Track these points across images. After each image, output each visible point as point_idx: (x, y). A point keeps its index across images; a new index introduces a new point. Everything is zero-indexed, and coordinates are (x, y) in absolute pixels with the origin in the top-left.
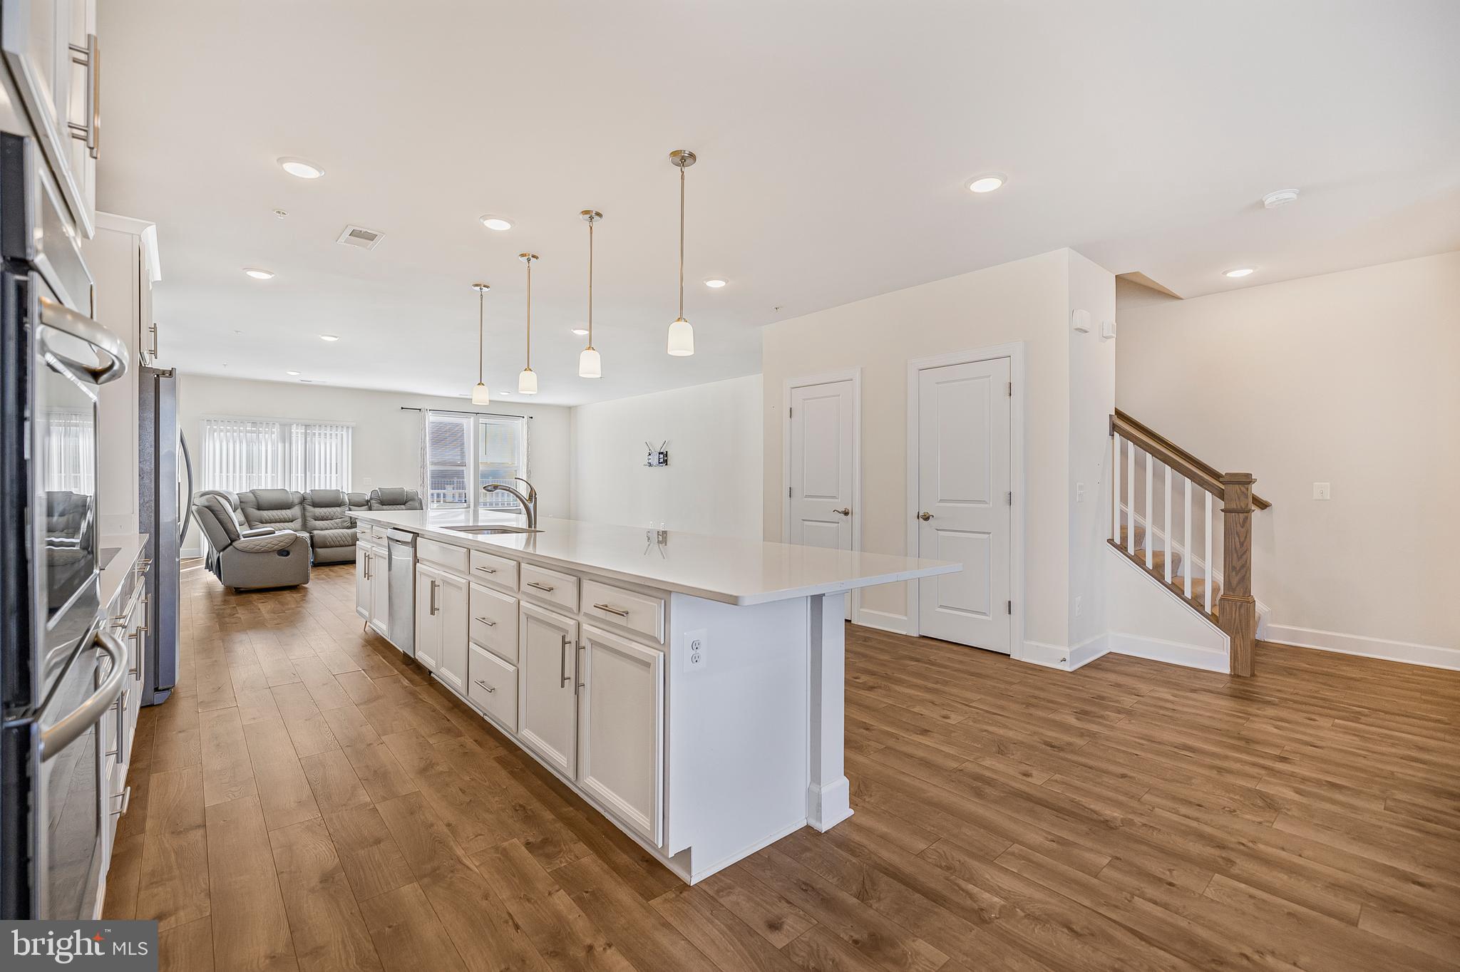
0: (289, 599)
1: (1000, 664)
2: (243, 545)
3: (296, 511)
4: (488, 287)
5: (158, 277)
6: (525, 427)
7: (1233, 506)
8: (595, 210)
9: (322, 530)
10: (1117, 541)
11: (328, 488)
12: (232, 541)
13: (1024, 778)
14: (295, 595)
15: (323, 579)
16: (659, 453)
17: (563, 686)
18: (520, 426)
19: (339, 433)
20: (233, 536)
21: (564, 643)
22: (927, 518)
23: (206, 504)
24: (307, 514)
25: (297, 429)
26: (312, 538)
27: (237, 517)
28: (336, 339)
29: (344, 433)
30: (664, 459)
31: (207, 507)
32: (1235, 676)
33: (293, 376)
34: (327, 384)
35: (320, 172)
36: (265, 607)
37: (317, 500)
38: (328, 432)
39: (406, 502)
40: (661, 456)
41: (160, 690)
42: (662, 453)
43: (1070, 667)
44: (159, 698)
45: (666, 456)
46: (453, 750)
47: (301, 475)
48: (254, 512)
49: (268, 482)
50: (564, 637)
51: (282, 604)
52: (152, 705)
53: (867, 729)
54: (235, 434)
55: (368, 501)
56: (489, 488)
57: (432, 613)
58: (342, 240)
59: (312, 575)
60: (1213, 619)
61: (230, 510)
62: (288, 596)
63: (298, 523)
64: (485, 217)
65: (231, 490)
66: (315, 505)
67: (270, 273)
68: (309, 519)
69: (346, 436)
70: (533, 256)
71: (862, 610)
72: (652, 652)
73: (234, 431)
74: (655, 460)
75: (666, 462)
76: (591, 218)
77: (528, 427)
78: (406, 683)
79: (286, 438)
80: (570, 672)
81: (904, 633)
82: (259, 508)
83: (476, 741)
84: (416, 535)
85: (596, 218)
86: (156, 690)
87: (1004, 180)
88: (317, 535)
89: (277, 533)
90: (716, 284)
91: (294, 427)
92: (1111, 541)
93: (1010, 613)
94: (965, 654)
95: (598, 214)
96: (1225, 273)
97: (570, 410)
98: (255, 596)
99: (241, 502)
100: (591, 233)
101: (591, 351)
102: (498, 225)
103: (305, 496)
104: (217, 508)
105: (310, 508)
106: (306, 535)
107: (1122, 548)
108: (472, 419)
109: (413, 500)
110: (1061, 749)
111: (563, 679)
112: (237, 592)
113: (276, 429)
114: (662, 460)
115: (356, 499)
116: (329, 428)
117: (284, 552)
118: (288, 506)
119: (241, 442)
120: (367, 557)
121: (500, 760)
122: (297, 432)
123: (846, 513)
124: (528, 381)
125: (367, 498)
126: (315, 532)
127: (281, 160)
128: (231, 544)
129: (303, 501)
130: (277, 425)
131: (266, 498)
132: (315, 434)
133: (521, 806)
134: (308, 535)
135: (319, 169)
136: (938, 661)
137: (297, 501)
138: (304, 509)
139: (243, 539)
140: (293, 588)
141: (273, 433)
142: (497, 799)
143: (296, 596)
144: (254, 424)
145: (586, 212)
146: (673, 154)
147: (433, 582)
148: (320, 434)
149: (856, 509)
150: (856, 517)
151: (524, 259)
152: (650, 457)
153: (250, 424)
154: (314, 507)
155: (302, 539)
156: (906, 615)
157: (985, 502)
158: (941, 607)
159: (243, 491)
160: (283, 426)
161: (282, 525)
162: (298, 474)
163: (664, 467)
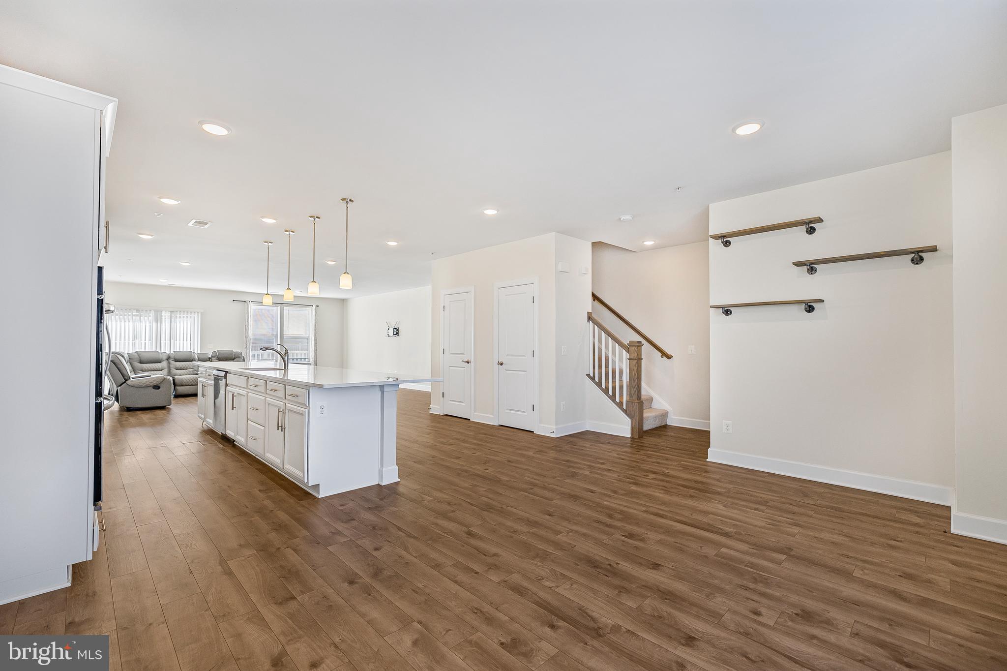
1: (528, 436)
2: (133, 383)
3: (164, 364)
4: (272, 243)
6: (314, 312)
7: (632, 357)
8: (316, 216)
9: (180, 375)
10: (592, 375)
11: (185, 350)
12: (126, 380)
13: (485, 471)
14: (162, 412)
15: (180, 404)
17: (278, 429)
18: (311, 311)
19: (192, 315)
20: (126, 378)
21: (279, 412)
22: (502, 364)
23: (112, 359)
24: (171, 366)
26: (174, 380)
27: (128, 368)
28: (189, 264)
29: (196, 316)
30: (397, 332)
31: (111, 361)
32: (632, 438)
33: (163, 281)
34: (184, 286)
35: (177, 201)
37: (177, 357)
38: (186, 316)
39: (234, 359)
40: (395, 330)
42: (395, 329)
43: (556, 435)
46: (238, 467)
47: (168, 342)
48: (138, 365)
49: (146, 346)
50: (279, 409)
51: (156, 415)
54: (125, 317)
55: (210, 358)
56: (263, 349)
57: (233, 409)
58: (190, 224)
59: (173, 401)
60: (625, 411)
61: (124, 362)
62: (160, 413)
63: (165, 371)
64: (262, 217)
65: (125, 351)
66: (176, 360)
67: (152, 236)
68: (171, 369)
69: (197, 318)
71: (475, 413)
72: (304, 410)
73: (125, 315)
74: (391, 332)
75: (397, 334)
76: (314, 219)
77: (316, 312)
78: (220, 446)
79: (158, 319)
80: (280, 423)
81: (492, 424)
82: (141, 363)
84: (227, 372)
87: (498, 210)
88: (178, 378)
89: (152, 376)
90: (392, 244)
91: (164, 312)
92: (588, 375)
93: (533, 410)
95: (318, 218)
96: (643, 242)
97: (343, 301)
98: (139, 412)
99: (129, 359)
100: (315, 226)
102: (270, 221)
103: (172, 355)
104: (116, 361)
105: (173, 362)
107: (593, 379)
108: (279, 307)
109: (239, 357)
111: (278, 427)
112: (128, 410)
113: (152, 314)
114: (395, 333)
115: (202, 357)
116: (186, 313)
117: (157, 387)
118: (159, 361)
119: (129, 322)
120: (203, 386)
122: (165, 315)
123: (468, 362)
125: (210, 356)
126: (176, 377)
127: (160, 198)
128: (125, 382)
129: (168, 358)
130: (153, 311)
131: (146, 356)
132: (176, 317)
134: (172, 378)
137: (165, 358)
138: (169, 363)
139: (132, 379)
140: (163, 408)
141: (149, 316)
143: (164, 412)
144: (138, 310)
145: (310, 216)
146: (343, 200)
147: (233, 395)
148: (180, 317)
149: (472, 360)
150: (472, 364)
151: (287, 233)
152: (389, 331)
153: (135, 311)
154: (176, 361)
155: (169, 380)
156: (493, 415)
157: (523, 356)
158: (508, 409)
159: (131, 352)
160: (156, 311)
161: (155, 372)
162: (166, 341)
163: (397, 337)
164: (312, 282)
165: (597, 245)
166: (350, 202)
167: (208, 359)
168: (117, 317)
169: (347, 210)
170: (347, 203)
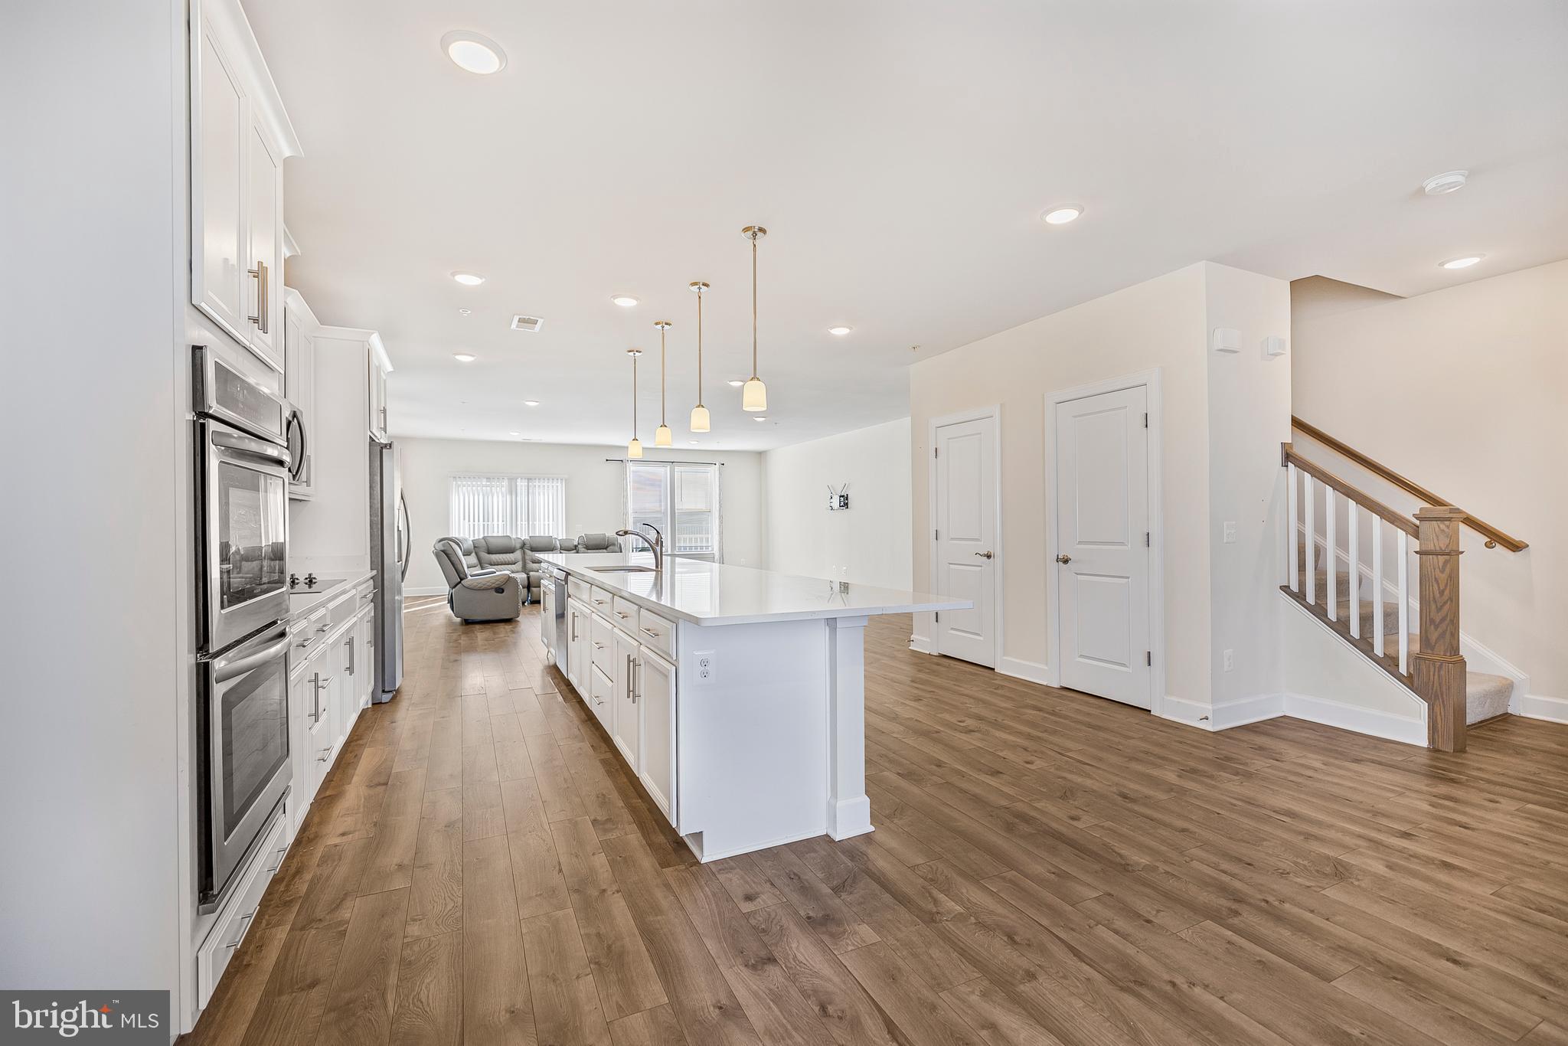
0: (502, 629)
1: (1134, 719)
2: (469, 583)
3: (518, 555)
4: (640, 352)
5: (390, 368)
6: (717, 473)
7: (1431, 547)
8: (702, 281)
9: (537, 571)
10: (1295, 588)
11: (542, 534)
12: (461, 579)
14: (507, 627)
15: (534, 614)
16: (840, 497)
17: (628, 697)
18: (713, 472)
19: (555, 484)
20: (462, 576)
21: (629, 661)
22: (1066, 561)
23: (443, 549)
24: (527, 557)
25: (521, 482)
26: (528, 578)
27: (465, 561)
28: (537, 404)
29: (559, 484)
30: (845, 502)
31: (443, 551)
32: (1434, 750)
33: (515, 436)
34: (543, 441)
35: (481, 278)
36: (481, 635)
37: (534, 545)
38: (546, 484)
39: (607, 547)
40: (842, 499)
41: (387, 692)
42: (843, 496)
43: (1213, 726)
44: (386, 698)
45: (847, 499)
47: (525, 523)
48: (484, 556)
49: (498, 530)
50: (629, 657)
51: (495, 633)
52: (381, 703)
54: (474, 488)
55: (576, 546)
56: (620, 533)
57: (573, 640)
58: (514, 326)
59: (524, 610)
60: (1409, 681)
61: (460, 553)
62: (503, 629)
63: (519, 566)
64: (615, 297)
65: (467, 537)
66: (534, 549)
67: (473, 356)
68: (527, 561)
69: (560, 486)
70: (666, 324)
71: (1005, 658)
73: (473, 486)
74: (836, 503)
75: (846, 505)
76: (699, 288)
77: (720, 474)
78: (560, 698)
79: (512, 491)
81: (1045, 683)
82: (489, 552)
83: (592, 746)
84: (568, 574)
85: (703, 288)
86: (384, 691)
87: (1081, 210)
88: (533, 576)
89: (498, 573)
90: (840, 331)
91: (519, 480)
92: (1286, 589)
93: (1148, 665)
94: (1100, 707)
95: (704, 285)
96: (1442, 264)
98: (478, 627)
99: (475, 547)
100: (700, 302)
101: (701, 409)
102: (626, 303)
103: (526, 542)
104: (450, 552)
105: (528, 552)
106: (521, 577)
107: (1300, 597)
108: (668, 468)
110: (1134, 801)
111: (629, 691)
112: (467, 622)
113: (505, 483)
114: (842, 504)
115: (566, 544)
116: (546, 481)
117: (500, 590)
118: (511, 551)
119: (479, 495)
121: (604, 762)
122: (521, 484)
123: (989, 557)
125: (576, 543)
126: (531, 573)
127: (454, 274)
128: (460, 582)
129: (523, 546)
130: (506, 479)
131: (494, 543)
132: (535, 486)
134: (526, 576)
135: (480, 276)
136: (1064, 712)
137: (518, 546)
138: (524, 553)
139: (470, 578)
140: (507, 621)
141: (503, 486)
143: (508, 627)
144: (488, 479)
145: (694, 284)
146: (746, 230)
147: (574, 613)
148: (539, 486)
149: (997, 551)
150: (998, 561)
151: (659, 327)
152: (832, 500)
153: (485, 479)
154: (532, 551)
155: (515, 580)
156: (1047, 664)
157: (1122, 544)
158: (1081, 656)
159: (476, 537)
160: (510, 480)
161: (502, 566)
162: (522, 523)
163: (845, 511)
164: (698, 406)
165: (1306, 288)
166: (760, 234)
167: (574, 548)
168: (464, 488)
169: (755, 250)
170: (755, 235)
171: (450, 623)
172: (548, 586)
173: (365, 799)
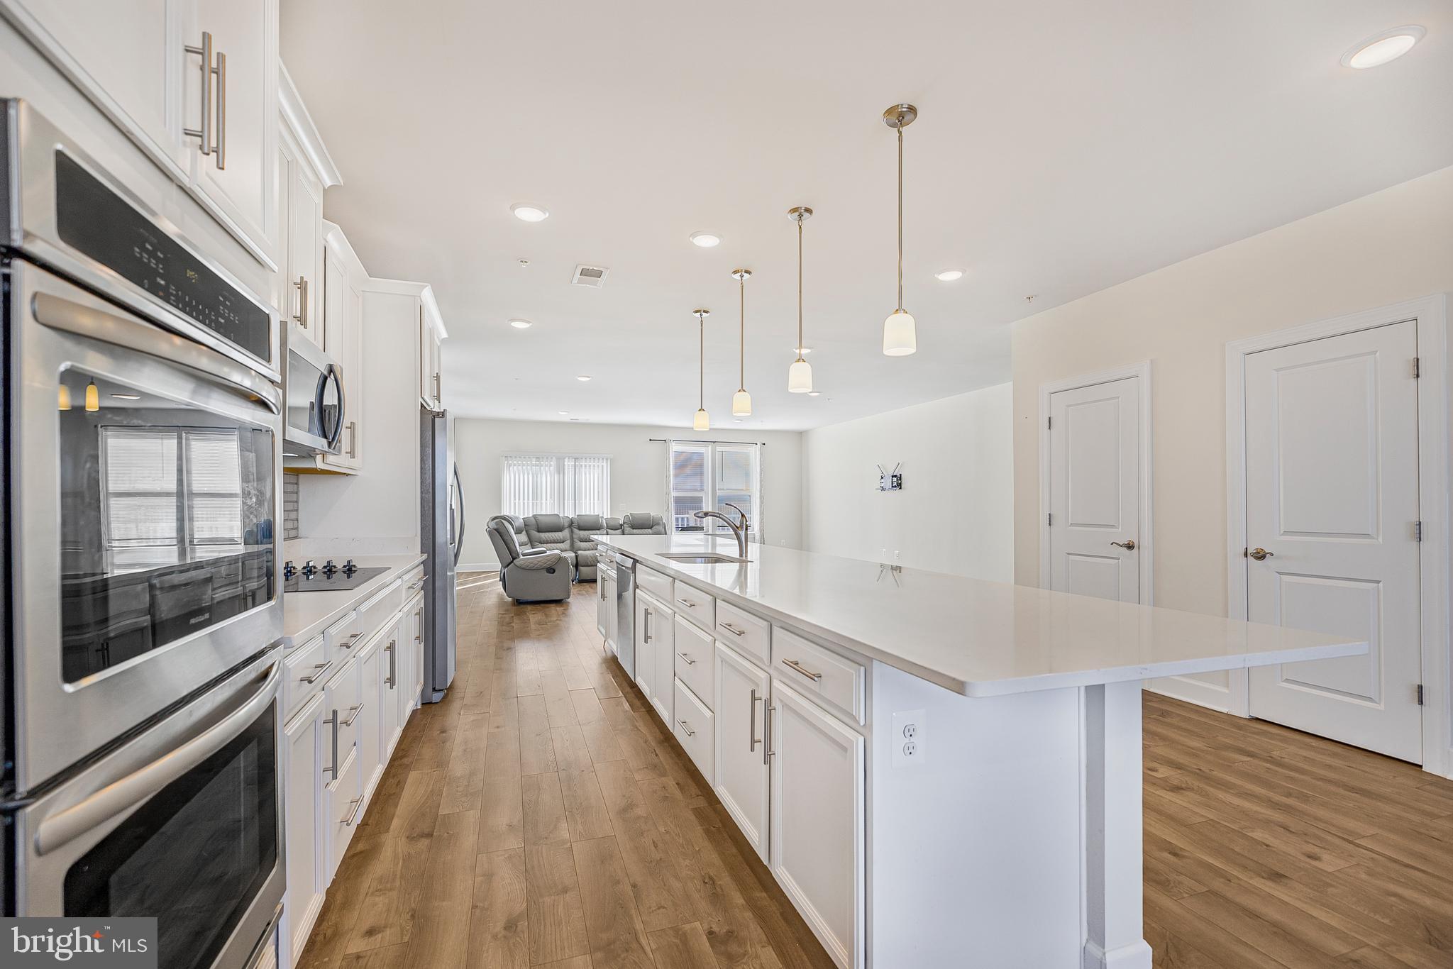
0: (553, 612)
2: (520, 562)
3: (566, 533)
4: (707, 312)
5: (444, 335)
6: (758, 453)
8: (804, 206)
9: (585, 550)
11: (592, 513)
12: (514, 559)
14: (558, 608)
15: (582, 595)
16: (893, 476)
17: (752, 749)
18: (754, 453)
19: (600, 464)
20: (514, 555)
21: (754, 699)
22: (1260, 556)
23: (495, 527)
24: (574, 536)
25: (569, 461)
26: (577, 557)
27: (517, 539)
28: (588, 379)
29: (605, 464)
30: (898, 482)
31: (496, 530)
33: (564, 416)
34: (589, 421)
35: (545, 214)
36: (534, 616)
37: (582, 524)
38: (592, 464)
39: (653, 527)
40: (895, 479)
41: (437, 691)
42: (896, 476)
44: (437, 697)
45: (900, 480)
46: (655, 792)
47: (571, 502)
48: (534, 534)
49: (547, 508)
50: (753, 692)
51: (547, 616)
52: (431, 703)
53: (1175, 855)
54: (525, 468)
55: (621, 525)
56: (700, 515)
57: (646, 642)
58: (575, 281)
59: (574, 590)
61: (512, 532)
62: (554, 610)
63: (567, 545)
64: (694, 235)
65: (517, 515)
66: (581, 528)
67: (528, 322)
68: (575, 540)
69: (606, 467)
70: (746, 272)
72: (850, 734)
73: (524, 465)
74: (888, 483)
75: (899, 486)
76: (800, 216)
77: (761, 454)
78: (627, 706)
79: (560, 470)
80: (760, 735)
81: (1225, 710)
82: (539, 531)
83: (678, 784)
84: (636, 561)
85: (806, 215)
86: (434, 690)
88: (582, 555)
89: (548, 553)
90: (950, 276)
91: (566, 460)
93: (1421, 702)
95: (808, 211)
97: (801, 435)
98: (529, 607)
99: (525, 525)
100: (800, 233)
101: (801, 363)
102: (706, 241)
103: (574, 520)
104: (502, 530)
105: (576, 531)
106: (570, 555)
108: (710, 448)
109: (658, 524)
111: (753, 741)
112: (518, 603)
113: (553, 463)
114: (895, 484)
115: (612, 523)
116: (592, 460)
117: (551, 570)
118: (559, 529)
119: (528, 474)
120: (603, 579)
121: (698, 812)
122: (569, 464)
123: (1130, 547)
124: (742, 402)
125: (621, 522)
126: (580, 552)
127: (514, 208)
128: (512, 562)
129: (571, 524)
130: (554, 458)
131: (543, 521)
132: (582, 466)
133: (711, 878)
134: (574, 554)
135: (543, 209)
136: (1286, 760)
137: (566, 524)
138: (572, 532)
139: (522, 557)
140: (558, 602)
141: (550, 466)
142: (687, 862)
143: (560, 609)
144: (537, 458)
145: (794, 210)
147: (646, 610)
148: (585, 466)
149: (1145, 540)
150: (1145, 553)
151: (737, 276)
152: (882, 480)
153: (534, 459)
154: (579, 530)
155: (565, 559)
156: (1227, 686)
157: (1369, 536)
158: (1287, 680)
159: (526, 516)
160: (558, 459)
161: (552, 545)
162: (569, 503)
163: (898, 491)
164: (799, 360)
166: (907, 117)
167: (619, 527)
168: (515, 467)
170: (900, 119)
171: (501, 603)
172: (607, 571)
173: (404, 860)
